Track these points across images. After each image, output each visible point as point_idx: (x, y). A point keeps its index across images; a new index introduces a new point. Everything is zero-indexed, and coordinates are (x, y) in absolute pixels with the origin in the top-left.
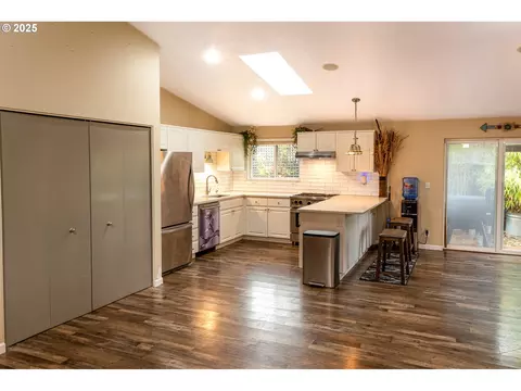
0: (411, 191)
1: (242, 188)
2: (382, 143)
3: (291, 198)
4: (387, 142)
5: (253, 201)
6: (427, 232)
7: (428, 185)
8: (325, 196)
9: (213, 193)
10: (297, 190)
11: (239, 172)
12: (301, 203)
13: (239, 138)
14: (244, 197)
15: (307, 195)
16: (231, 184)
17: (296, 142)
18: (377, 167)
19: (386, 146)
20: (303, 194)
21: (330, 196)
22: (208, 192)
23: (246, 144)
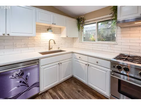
11: (76, 38)
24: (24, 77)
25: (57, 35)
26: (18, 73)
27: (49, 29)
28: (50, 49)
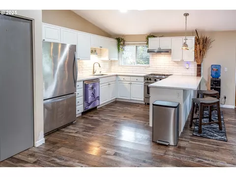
0: (216, 73)
1: (116, 70)
2: (199, 44)
3: (144, 77)
4: (202, 44)
5: (121, 78)
6: (225, 98)
7: (226, 69)
8: (164, 75)
9: (97, 73)
10: (148, 72)
11: (115, 61)
12: (150, 79)
13: (115, 42)
14: (117, 75)
15: (154, 75)
16: (110, 68)
17: (147, 44)
18: (196, 58)
19: (201, 46)
20: (152, 74)
21: (168, 76)
22: (94, 72)
23: (119, 45)
24: (93, 90)
26: (91, 86)
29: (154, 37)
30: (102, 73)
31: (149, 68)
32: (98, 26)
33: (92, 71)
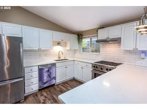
3: (92, 64)
5: (76, 63)
9: (62, 58)
11: (77, 50)
14: (74, 60)
23: (79, 39)
24: (49, 72)
25: (64, 47)
26: (47, 70)
27: (59, 44)
28: (59, 58)
29: (103, 28)
30: (65, 58)
31: (100, 56)
32: (63, 27)
33: (58, 57)
